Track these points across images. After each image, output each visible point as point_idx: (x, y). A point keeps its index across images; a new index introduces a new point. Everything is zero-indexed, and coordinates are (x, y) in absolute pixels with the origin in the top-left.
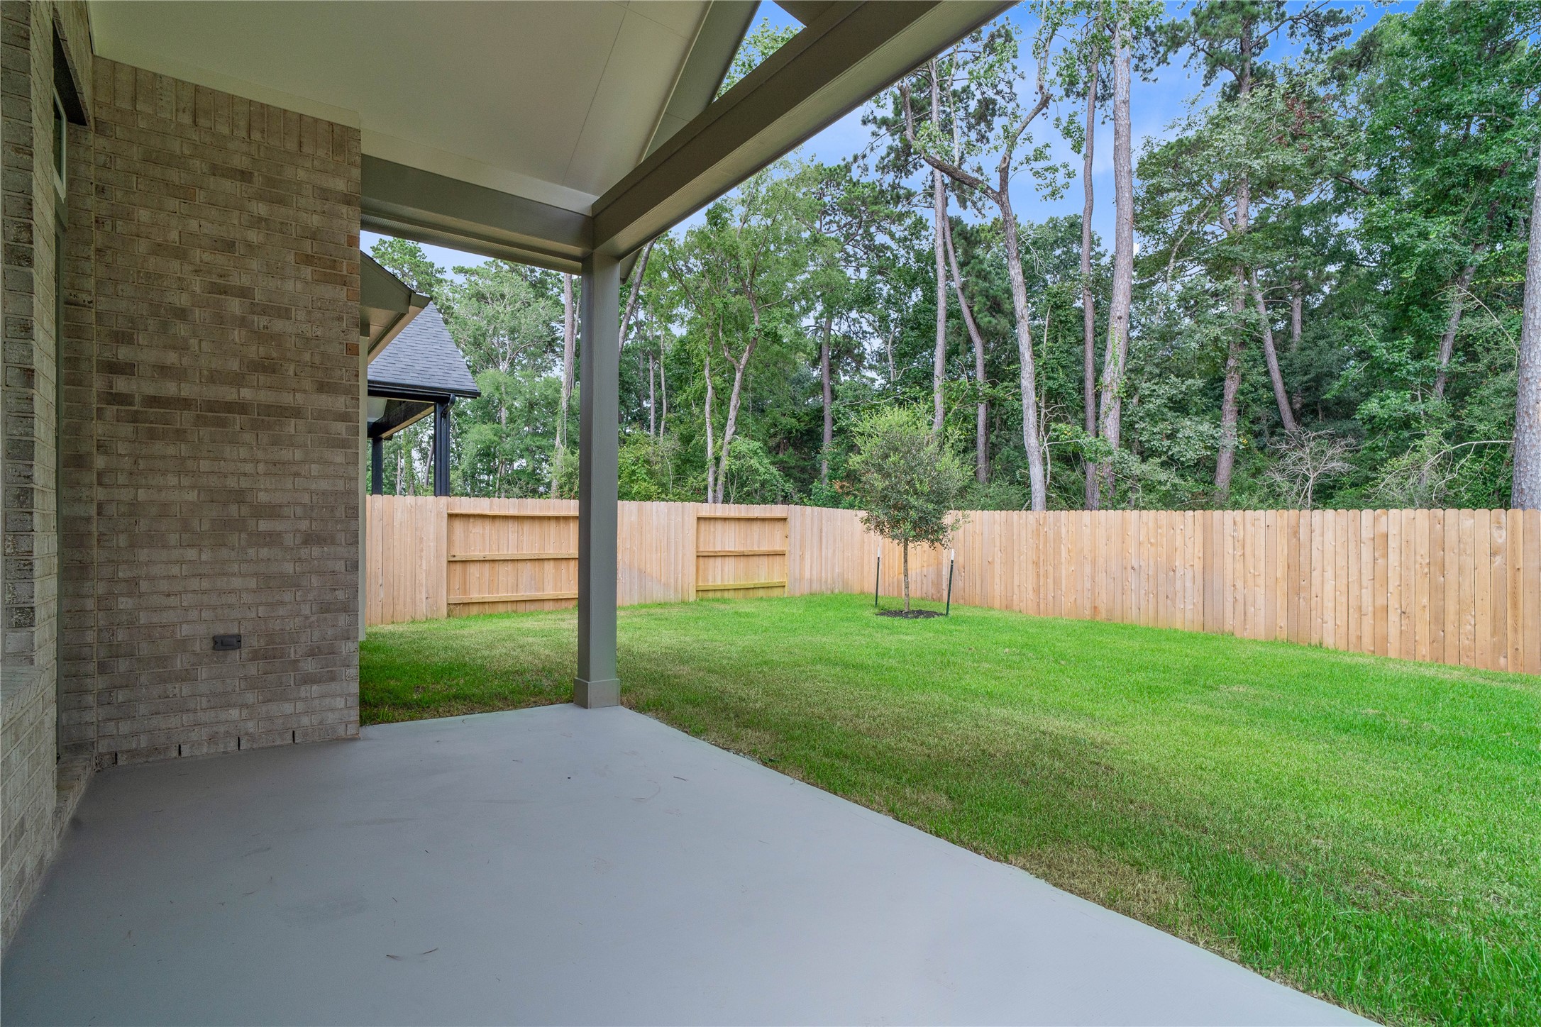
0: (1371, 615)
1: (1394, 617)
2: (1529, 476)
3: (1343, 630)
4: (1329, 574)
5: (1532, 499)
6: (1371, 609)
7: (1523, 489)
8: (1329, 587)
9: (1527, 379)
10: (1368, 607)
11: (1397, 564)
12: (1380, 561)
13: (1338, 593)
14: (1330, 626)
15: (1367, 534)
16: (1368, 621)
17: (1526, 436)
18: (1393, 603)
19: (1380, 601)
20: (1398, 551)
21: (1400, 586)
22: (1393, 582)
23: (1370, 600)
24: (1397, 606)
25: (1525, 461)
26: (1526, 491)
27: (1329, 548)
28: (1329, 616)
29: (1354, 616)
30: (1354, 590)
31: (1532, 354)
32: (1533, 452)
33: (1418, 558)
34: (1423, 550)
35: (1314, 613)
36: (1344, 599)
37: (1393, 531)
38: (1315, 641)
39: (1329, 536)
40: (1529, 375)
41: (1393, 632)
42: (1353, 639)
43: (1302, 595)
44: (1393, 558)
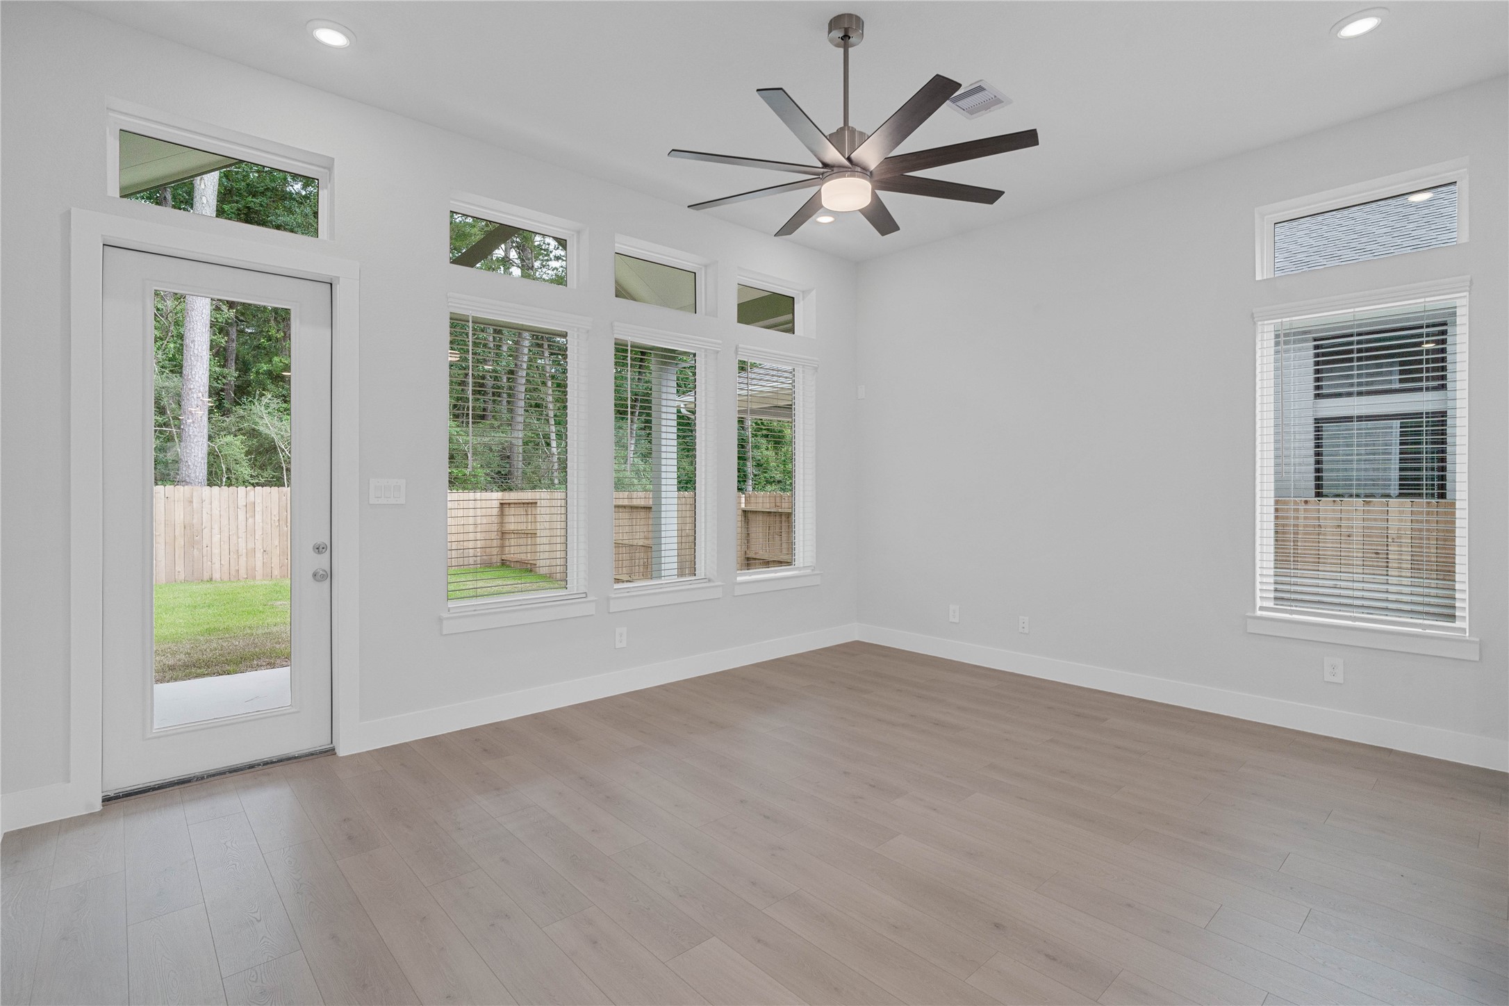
0: (244, 555)
1: (259, 555)
2: (193, 456)
3: (227, 566)
4: (216, 530)
5: (195, 472)
6: (245, 551)
7: (189, 465)
8: (216, 538)
9: (190, 389)
10: (243, 551)
11: (260, 521)
12: (250, 520)
13: (222, 543)
14: (217, 566)
15: (242, 502)
16: (243, 560)
17: (191, 428)
18: (259, 545)
19: (250, 546)
20: (261, 513)
21: (263, 534)
22: (259, 533)
23: (244, 545)
24: (261, 547)
25: (190, 446)
26: (191, 467)
27: (216, 512)
28: (216, 560)
29: (233, 556)
30: (234, 538)
31: (193, 373)
32: (195, 440)
33: (273, 518)
34: (275, 512)
35: (205, 558)
36: (227, 547)
37: (258, 501)
38: (206, 576)
39: (216, 504)
40: (192, 387)
41: (259, 564)
42: (233, 573)
43: (196, 547)
44: (258, 517)
